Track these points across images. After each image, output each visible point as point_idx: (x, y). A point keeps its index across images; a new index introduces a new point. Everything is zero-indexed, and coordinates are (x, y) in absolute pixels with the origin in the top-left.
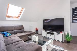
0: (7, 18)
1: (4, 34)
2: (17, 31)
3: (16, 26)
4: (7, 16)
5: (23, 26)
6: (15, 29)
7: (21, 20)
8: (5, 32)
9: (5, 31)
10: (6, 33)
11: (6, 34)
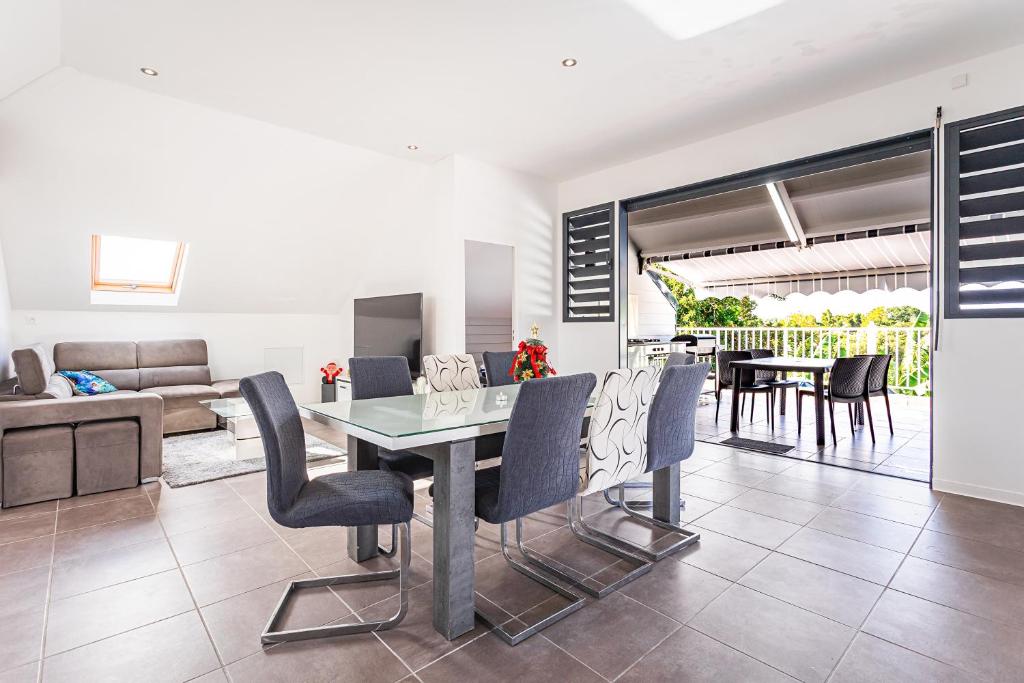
0: (98, 297)
1: (76, 380)
2: (154, 375)
3: (149, 345)
4: (97, 284)
5: (202, 345)
6: (146, 359)
7: (185, 307)
8: (81, 374)
9: (89, 369)
10: (88, 377)
11: (88, 381)
